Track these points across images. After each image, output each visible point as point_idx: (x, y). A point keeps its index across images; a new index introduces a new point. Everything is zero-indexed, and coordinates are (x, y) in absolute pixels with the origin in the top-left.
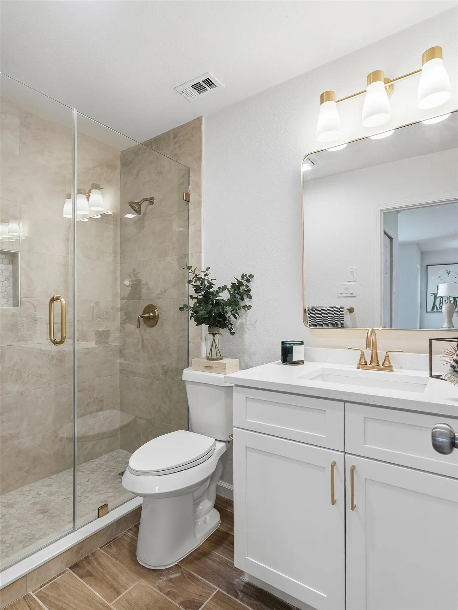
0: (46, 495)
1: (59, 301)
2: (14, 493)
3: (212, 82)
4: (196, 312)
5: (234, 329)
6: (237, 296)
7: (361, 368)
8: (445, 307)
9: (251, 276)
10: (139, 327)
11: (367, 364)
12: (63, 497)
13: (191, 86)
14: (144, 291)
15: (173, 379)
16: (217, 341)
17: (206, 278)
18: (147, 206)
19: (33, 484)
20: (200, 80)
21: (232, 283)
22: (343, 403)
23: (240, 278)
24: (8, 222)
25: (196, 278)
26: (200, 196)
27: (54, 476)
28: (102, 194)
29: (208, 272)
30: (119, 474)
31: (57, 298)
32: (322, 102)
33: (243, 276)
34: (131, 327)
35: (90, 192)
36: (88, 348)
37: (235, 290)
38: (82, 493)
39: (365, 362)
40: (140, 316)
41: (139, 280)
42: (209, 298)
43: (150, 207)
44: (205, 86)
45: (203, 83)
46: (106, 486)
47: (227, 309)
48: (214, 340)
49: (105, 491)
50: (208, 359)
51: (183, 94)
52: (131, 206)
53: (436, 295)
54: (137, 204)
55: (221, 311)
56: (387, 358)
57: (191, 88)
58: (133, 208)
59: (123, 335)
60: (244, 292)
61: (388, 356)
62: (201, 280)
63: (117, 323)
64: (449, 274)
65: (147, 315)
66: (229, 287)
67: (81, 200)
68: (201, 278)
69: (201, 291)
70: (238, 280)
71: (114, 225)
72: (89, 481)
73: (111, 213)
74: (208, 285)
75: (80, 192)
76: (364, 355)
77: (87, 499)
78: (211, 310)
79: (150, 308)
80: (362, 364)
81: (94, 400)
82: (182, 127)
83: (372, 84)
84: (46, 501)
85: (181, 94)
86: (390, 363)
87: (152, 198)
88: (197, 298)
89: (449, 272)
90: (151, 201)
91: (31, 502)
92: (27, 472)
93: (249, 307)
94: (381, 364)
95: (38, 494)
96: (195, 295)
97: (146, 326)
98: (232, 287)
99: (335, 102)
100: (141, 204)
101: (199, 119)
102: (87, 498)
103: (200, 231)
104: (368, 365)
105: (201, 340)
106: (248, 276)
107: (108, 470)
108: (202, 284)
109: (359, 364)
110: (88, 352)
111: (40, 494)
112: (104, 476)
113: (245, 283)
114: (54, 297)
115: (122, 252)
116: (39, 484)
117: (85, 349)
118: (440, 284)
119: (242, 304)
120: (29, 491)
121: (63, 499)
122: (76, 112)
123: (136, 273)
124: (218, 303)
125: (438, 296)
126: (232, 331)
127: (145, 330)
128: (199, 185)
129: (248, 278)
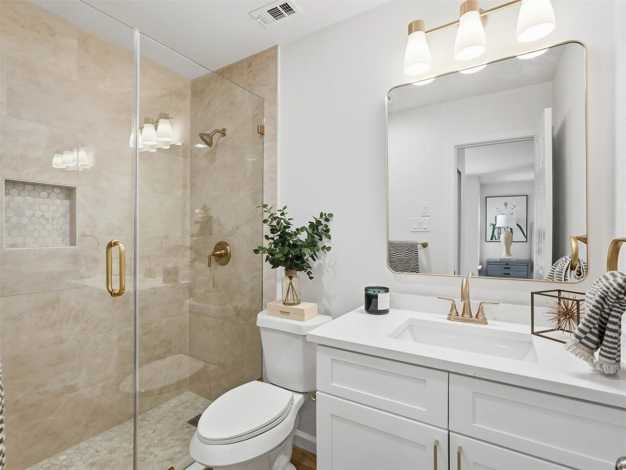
0: (106, 452)
1: (117, 246)
2: (69, 451)
3: (290, 7)
4: (272, 255)
5: (312, 273)
6: (316, 236)
7: (452, 320)
8: (502, 237)
9: (331, 215)
10: (209, 266)
11: (458, 315)
12: (125, 454)
13: (268, 11)
14: (215, 227)
15: (246, 320)
16: (294, 284)
17: (283, 217)
18: (219, 138)
19: (92, 439)
20: (278, 5)
21: (309, 222)
22: (448, 374)
23: (318, 217)
24: (62, 153)
25: (272, 217)
26: (275, 128)
27: (117, 428)
28: (171, 124)
29: (285, 211)
30: (187, 422)
31: (115, 244)
32: (410, 32)
33: (321, 215)
34: (201, 265)
35: (157, 122)
36: (155, 288)
37: (314, 230)
38: (146, 448)
39: (457, 313)
40: (210, 254)
41: (209, 216)
42: (286, 239)
43: (223, 139)
44: (283, 11)
45: (280, 9)
46: (174, 438)
47: (306, 251)
48: (291, 283)
49: (172, 445)
50: (284, 304)
51: (259, 20)
52: (201, 137)
53: (494, 225)
54: (208, 135)
55: (299, 253)
56: (480, 309)
57: (268, 13)
58: (204, 140)
59: (192, 272)
60: (323, 232)
61: (482, 308)
62: (278, 219)
63: (187, 260)
64: (506, 206)
65: (218, 253)
66: (307, 227)
67: (149, 129)
68: (277, 217)
69: (278, 231)
70: (316, 219)
71: (183, 156)
72: (155, 432)
73: (180, 144)
74: (285, 225)
75: (147, 121)
76: (455, 305)
77: (152, 456)
78: (289, 253)
79: (222, 245)
80: (453, 315)
81: (160, 343)
82: (256, 56)
83: (467, 14)
84: (106, 460)
85: (256, 19)
86: (483, 314)
87: (224, 130)
88: (273, 239)
89: (506, 204)
90: (223, 133)
91: (88, 463)
92: (85, 426)
93: (329, 249)
94: (474, 315)
95: (97, 451)
96: (271, 236)
97: (217, 264)
98: (310, 226)
99: (424, 33)
100: (212, 136)
101: (275, 48)
102: (152, 454)
103: (275, 165)
104: (460, 316)
105: (276, 280)
106: (327, 215)
107: (176, 417)
108: (278, 223)
109: (450, 315)
110: (154, 291)
111: (100, 452)
112: (171, 425)
113: (324, 222)
114: (111, 242)
115: (192, 185)
116: (98, 438)
117: (151, 289)
118: (499, 215)
119: (320, 244)
120: (87, 448)
121: (125, 456)
122: (139, 33)
123: (207, 209)
124: (295, 246)
125: (496, 226)
126: (311, 275)
127: (216, 268)
128: (274, 118)
129: (328, 217)
